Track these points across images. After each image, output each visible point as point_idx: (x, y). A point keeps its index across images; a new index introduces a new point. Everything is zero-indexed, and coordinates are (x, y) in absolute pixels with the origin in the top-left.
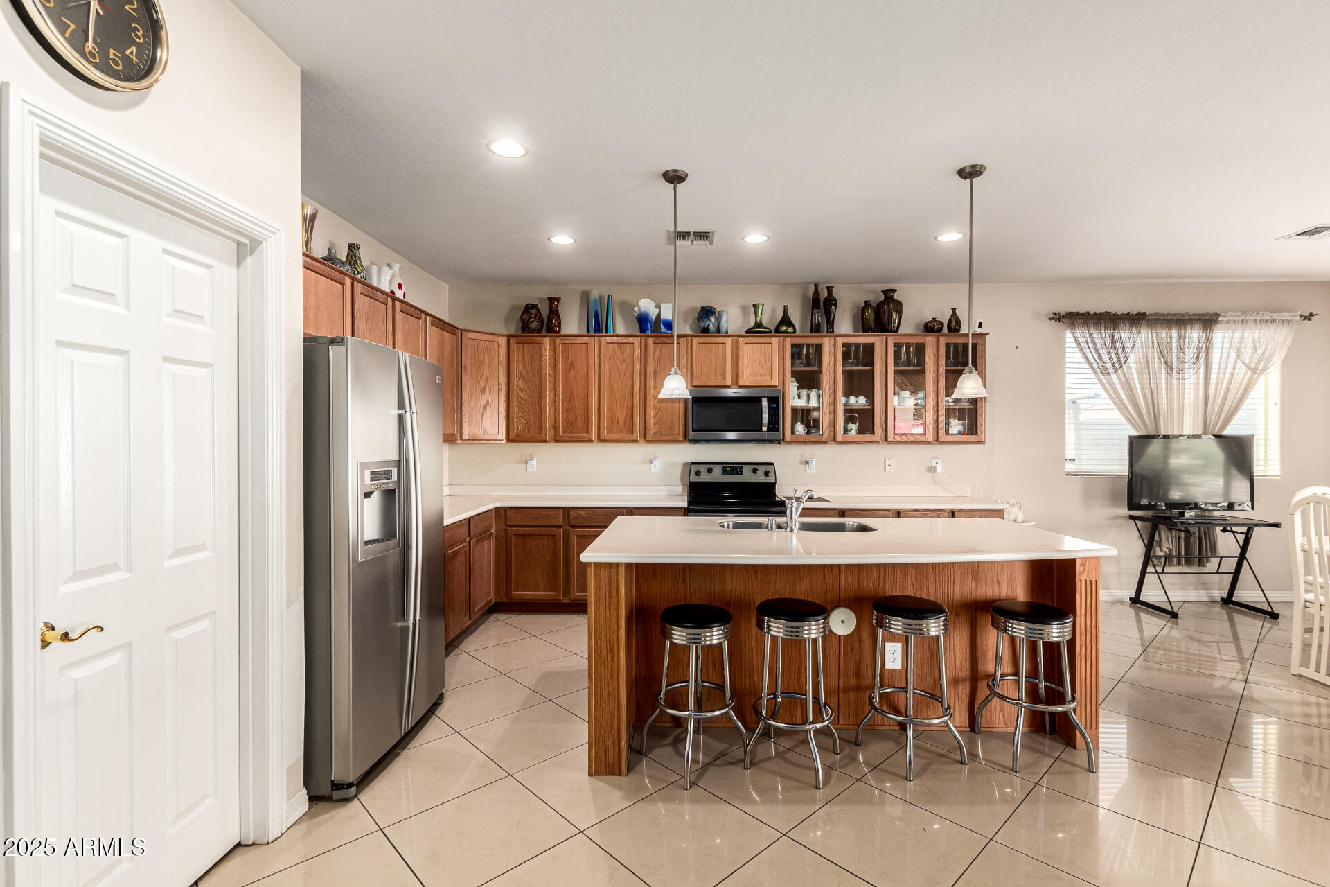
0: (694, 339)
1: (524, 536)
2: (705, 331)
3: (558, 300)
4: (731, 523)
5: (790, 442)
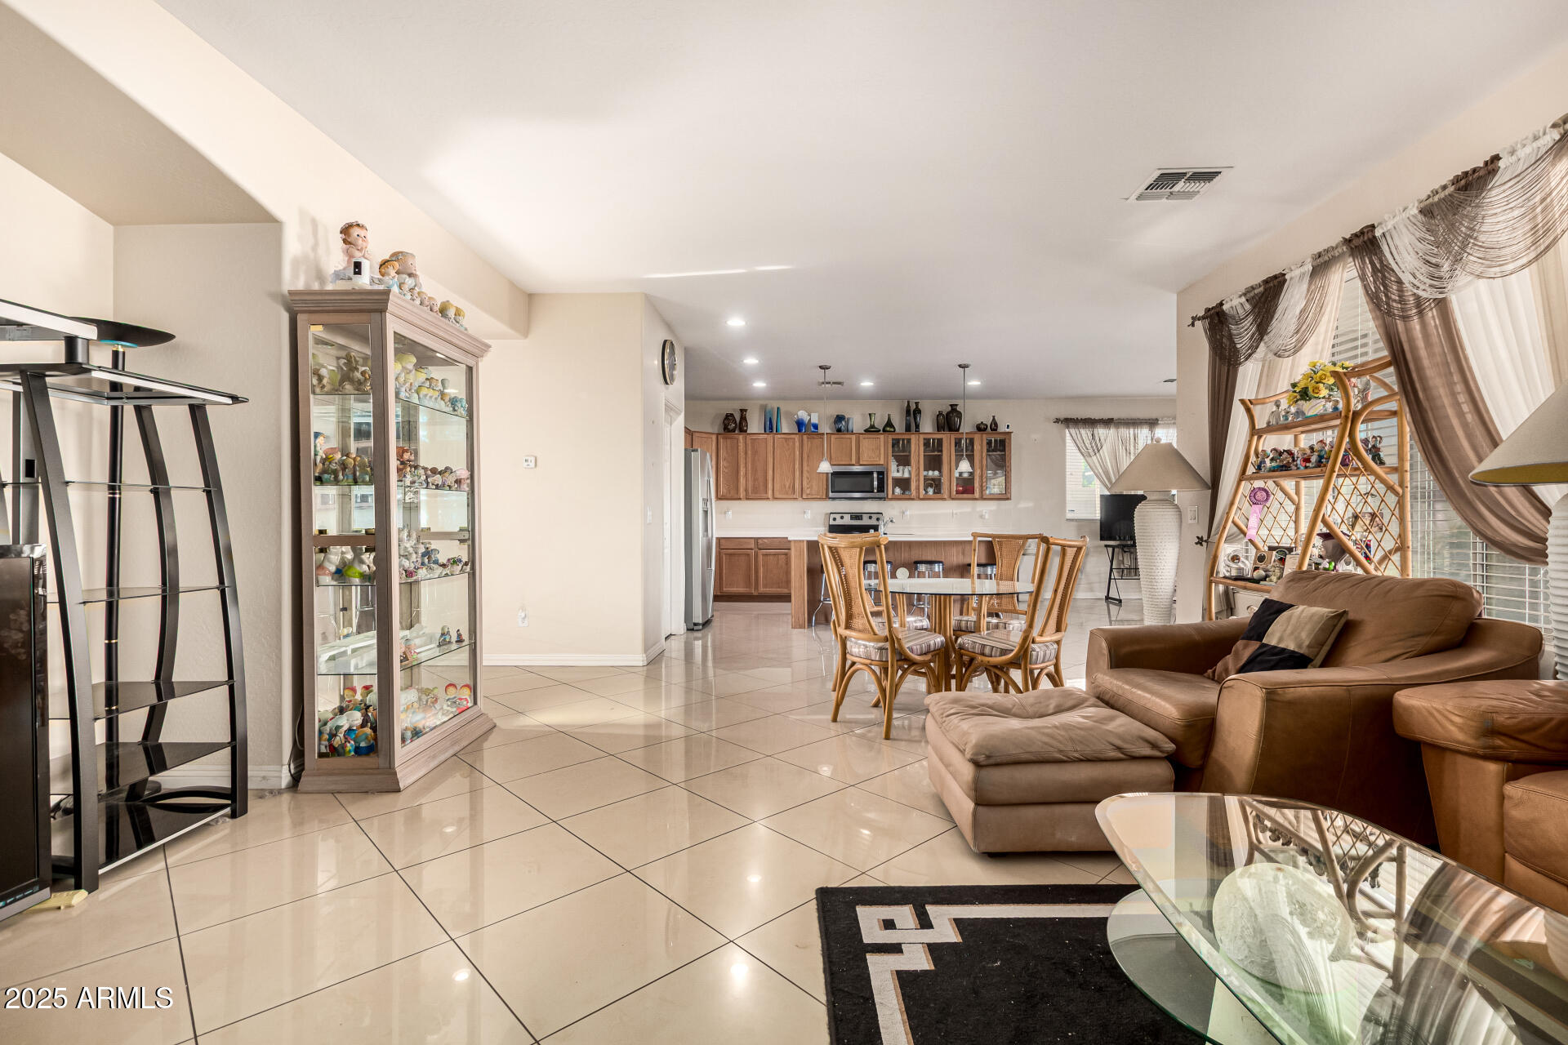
0: (833, 436)
1: (731, 555)
2: (839, 430)
3: (746, 410)
5: (891, 499)
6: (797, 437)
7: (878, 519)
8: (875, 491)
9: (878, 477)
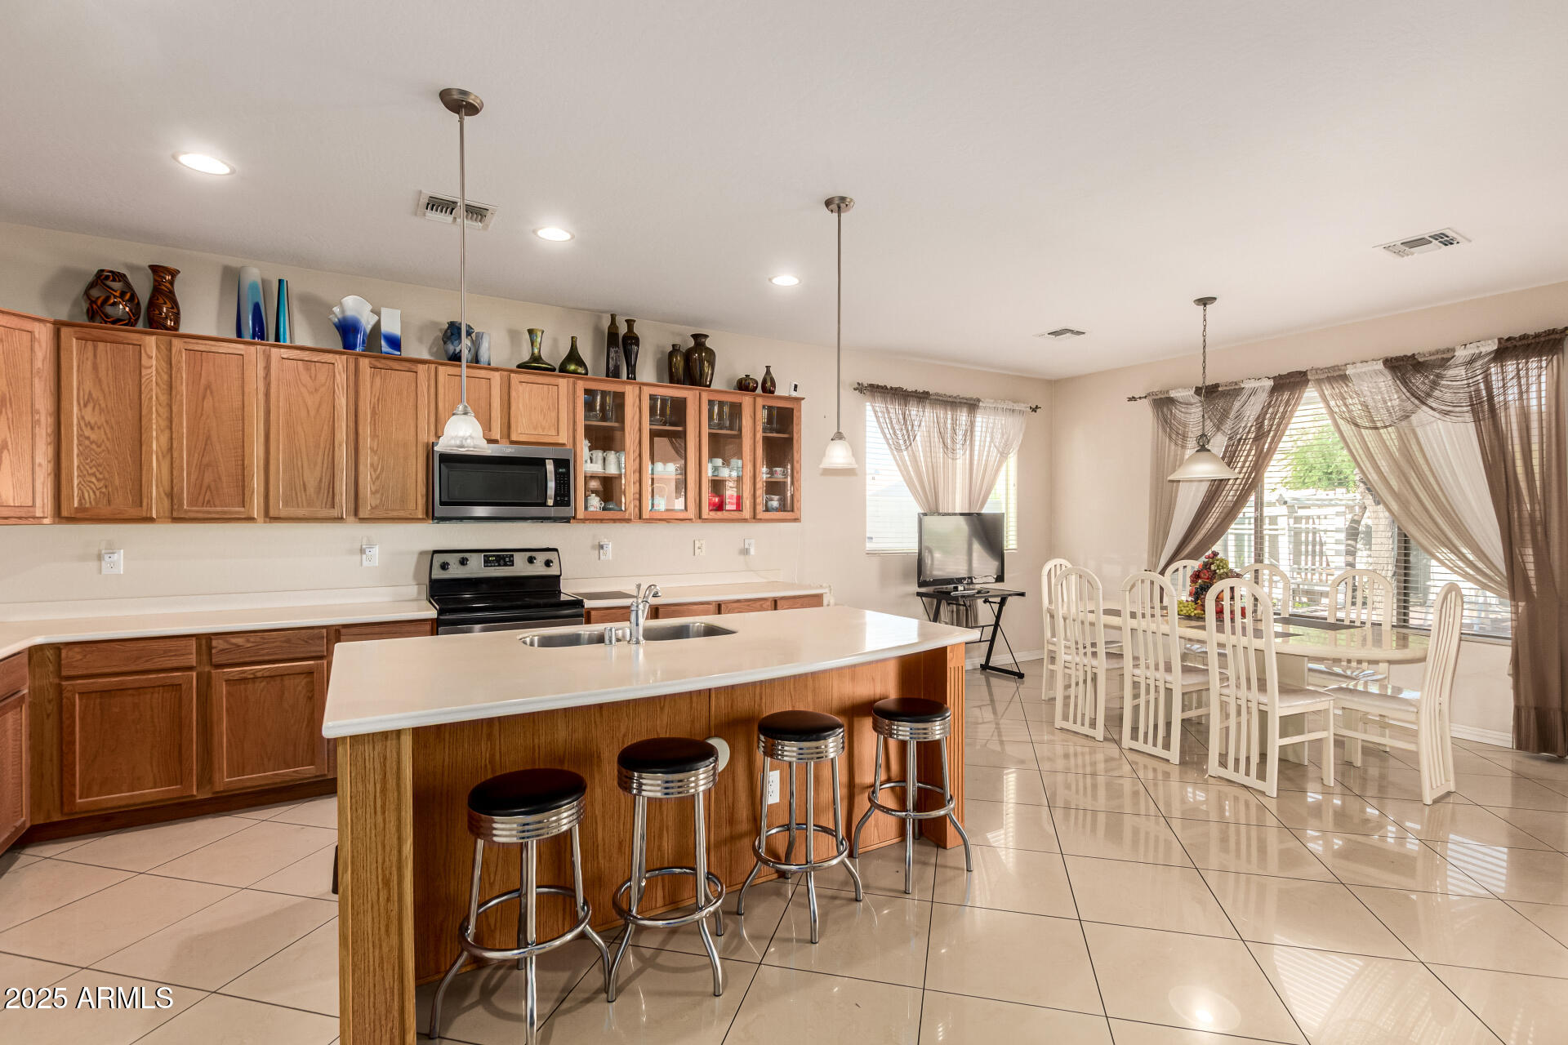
0: (441, 369)
1: (105, 693)
2: (456, 358)
3: (174, 273)
4: (536, 639)
5: (584, 520)
6: (340, 362)
7: (548, 563)
8: (550, 502)
9: (556, 473)
